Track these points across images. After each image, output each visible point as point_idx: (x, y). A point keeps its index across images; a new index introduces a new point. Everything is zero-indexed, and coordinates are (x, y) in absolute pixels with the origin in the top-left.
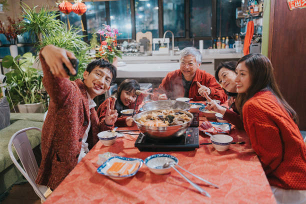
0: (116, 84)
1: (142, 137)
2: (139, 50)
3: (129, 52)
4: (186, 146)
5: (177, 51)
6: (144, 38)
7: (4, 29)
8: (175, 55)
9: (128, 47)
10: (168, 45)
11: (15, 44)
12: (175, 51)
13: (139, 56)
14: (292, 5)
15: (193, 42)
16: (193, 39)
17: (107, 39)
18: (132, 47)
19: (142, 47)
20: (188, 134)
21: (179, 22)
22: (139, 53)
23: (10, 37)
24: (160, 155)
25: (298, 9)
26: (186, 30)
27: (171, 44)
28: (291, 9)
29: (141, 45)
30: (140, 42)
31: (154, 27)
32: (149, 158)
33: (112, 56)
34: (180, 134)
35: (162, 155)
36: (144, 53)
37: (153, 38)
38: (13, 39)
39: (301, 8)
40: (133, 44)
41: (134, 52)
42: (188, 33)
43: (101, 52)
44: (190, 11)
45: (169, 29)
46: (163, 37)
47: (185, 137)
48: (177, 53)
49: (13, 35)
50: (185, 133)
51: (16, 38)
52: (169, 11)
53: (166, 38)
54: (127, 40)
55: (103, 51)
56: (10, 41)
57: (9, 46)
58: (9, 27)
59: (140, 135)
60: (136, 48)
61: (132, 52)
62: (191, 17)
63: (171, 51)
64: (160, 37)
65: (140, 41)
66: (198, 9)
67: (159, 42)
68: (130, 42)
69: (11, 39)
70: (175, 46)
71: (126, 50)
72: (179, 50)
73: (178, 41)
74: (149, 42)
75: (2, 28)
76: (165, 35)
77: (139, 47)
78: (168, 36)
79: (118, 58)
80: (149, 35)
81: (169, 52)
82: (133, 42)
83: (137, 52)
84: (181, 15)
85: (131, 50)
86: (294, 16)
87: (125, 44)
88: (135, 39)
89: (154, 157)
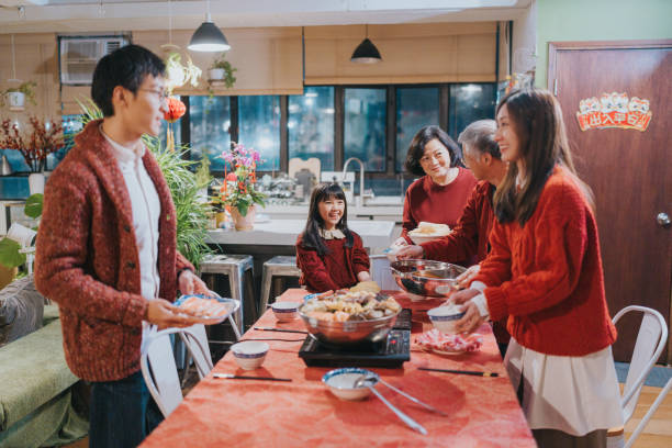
0: (251, 257)
1: (311, 343)
2: (293, 194)
3: (273, 196)
4: (388, 357)
5: (370, 197)
6: (303, 170)
7: (20, 140)
8: (365, 206)
9: (272, 187)
10: (352, 185)
11: (40, 172)
12: (365, 198)
13: (293, 204)
14: (585, 122)
15: (402, 181)
16: (402, 175)
17: (239, 170)
18: (280, 186)
19: (299, 189)
20: (391, 340)
21: (373, 141)
22: (292, 200)
23: (31, 156)
24: (348, 370)
25: (595, 130)
26: (388, 159)
27: (357, 183)
28: (583, 130)
29: (299, 183)
30: (296, 177)
31: (317, 147)
32: (332, 372)
33: (246, 203)
34: (377, 338)
35: (352, 370)
36: (302, 200)
37: (322, 170)
38: (38, 163)
39: (602, 128)
40: (282, 180)
41: (283, 197)
42: (391, 163)
43: (224, 193)
44: (397, 118)
45: (354, 155)
46: (342, 169)
47: (385, 344)
48: (369, 202)
49: (38, 153)
50: (385, 338)
51: (43, 160)
52: (353, 115)
53: (348, 171)
54: (269, 173)
55: (229, 192)
56: (31, 166)
57: (27, 174)
58: (33, 137)
59: (309, 339)
60: (287, 189)
61: (279, 196)
62: (398, 130)
63: (357, 198)
64: (335, 170)
65: (297, 175)
66: (411, 114)
67: (334, 179)
68: (276, 176)
69: (33, 162)
70: (365, 188)
71: (269, 193)
72: (373, 195)
73: (371, 178)
74: (315, 178)
75: (18, 139)
76: (346, 166)
77: (294, 188)
78: (354, 168)
79: (257, 206)
80: (314, 165)
81: (354, 200)
82: (283, 177)
83: (290, 197)
84: (378, 126)
85: (277, 192)
86: (589, 141)
87: (267, 180)
88: (287, 172)
89: (338, 373)
